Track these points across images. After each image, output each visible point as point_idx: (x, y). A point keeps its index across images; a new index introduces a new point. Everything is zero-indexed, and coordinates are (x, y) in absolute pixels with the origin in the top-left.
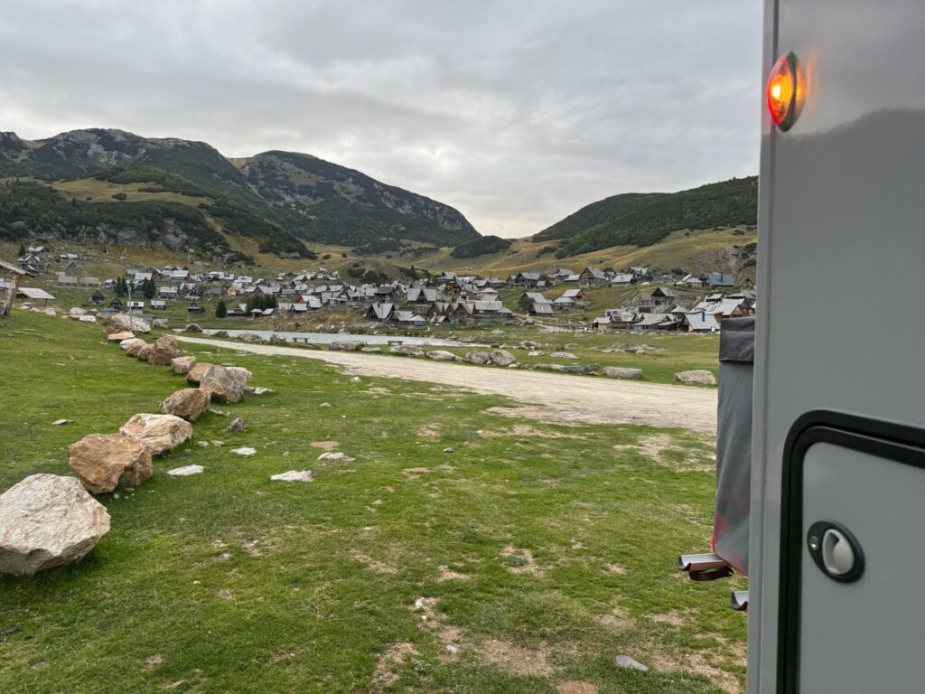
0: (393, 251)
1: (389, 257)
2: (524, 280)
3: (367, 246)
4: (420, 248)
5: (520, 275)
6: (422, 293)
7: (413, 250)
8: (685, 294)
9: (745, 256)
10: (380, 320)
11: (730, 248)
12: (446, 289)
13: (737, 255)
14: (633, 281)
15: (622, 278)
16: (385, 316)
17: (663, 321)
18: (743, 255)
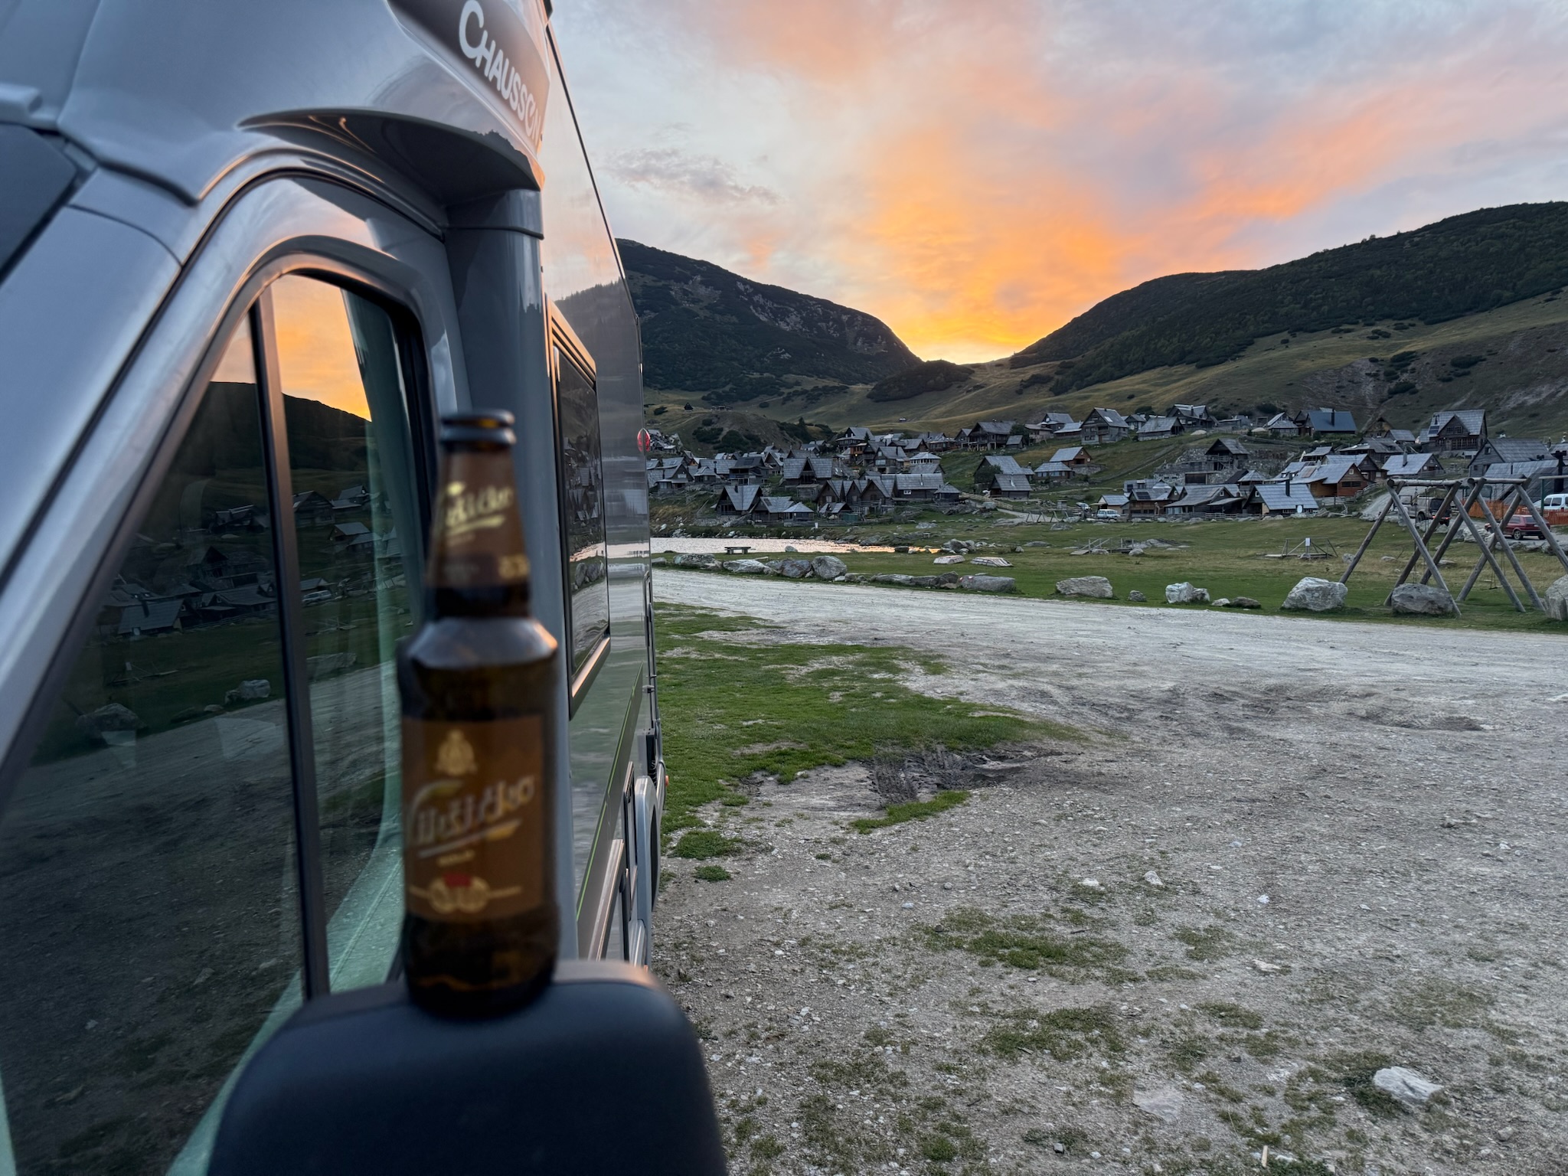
0: (771, 394)
1: (764, 406)
2: (986, 436)
3: (727, 388)
4: (816, 388)
5: (978, 427)
6: (808, 466)
7: (804, 392)
8: (1266, 448)
9: (1390, 376)
10: (739, 513)
11: (1362, 363)
12: (852, 456)
13: (1375, 375)
14: (1174, 430)
15: (1158, 425)
16: (746, 506)
17: (1218, 498)
18: (1387, 374)
